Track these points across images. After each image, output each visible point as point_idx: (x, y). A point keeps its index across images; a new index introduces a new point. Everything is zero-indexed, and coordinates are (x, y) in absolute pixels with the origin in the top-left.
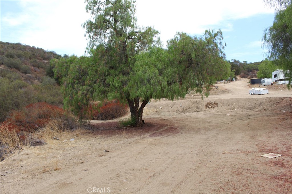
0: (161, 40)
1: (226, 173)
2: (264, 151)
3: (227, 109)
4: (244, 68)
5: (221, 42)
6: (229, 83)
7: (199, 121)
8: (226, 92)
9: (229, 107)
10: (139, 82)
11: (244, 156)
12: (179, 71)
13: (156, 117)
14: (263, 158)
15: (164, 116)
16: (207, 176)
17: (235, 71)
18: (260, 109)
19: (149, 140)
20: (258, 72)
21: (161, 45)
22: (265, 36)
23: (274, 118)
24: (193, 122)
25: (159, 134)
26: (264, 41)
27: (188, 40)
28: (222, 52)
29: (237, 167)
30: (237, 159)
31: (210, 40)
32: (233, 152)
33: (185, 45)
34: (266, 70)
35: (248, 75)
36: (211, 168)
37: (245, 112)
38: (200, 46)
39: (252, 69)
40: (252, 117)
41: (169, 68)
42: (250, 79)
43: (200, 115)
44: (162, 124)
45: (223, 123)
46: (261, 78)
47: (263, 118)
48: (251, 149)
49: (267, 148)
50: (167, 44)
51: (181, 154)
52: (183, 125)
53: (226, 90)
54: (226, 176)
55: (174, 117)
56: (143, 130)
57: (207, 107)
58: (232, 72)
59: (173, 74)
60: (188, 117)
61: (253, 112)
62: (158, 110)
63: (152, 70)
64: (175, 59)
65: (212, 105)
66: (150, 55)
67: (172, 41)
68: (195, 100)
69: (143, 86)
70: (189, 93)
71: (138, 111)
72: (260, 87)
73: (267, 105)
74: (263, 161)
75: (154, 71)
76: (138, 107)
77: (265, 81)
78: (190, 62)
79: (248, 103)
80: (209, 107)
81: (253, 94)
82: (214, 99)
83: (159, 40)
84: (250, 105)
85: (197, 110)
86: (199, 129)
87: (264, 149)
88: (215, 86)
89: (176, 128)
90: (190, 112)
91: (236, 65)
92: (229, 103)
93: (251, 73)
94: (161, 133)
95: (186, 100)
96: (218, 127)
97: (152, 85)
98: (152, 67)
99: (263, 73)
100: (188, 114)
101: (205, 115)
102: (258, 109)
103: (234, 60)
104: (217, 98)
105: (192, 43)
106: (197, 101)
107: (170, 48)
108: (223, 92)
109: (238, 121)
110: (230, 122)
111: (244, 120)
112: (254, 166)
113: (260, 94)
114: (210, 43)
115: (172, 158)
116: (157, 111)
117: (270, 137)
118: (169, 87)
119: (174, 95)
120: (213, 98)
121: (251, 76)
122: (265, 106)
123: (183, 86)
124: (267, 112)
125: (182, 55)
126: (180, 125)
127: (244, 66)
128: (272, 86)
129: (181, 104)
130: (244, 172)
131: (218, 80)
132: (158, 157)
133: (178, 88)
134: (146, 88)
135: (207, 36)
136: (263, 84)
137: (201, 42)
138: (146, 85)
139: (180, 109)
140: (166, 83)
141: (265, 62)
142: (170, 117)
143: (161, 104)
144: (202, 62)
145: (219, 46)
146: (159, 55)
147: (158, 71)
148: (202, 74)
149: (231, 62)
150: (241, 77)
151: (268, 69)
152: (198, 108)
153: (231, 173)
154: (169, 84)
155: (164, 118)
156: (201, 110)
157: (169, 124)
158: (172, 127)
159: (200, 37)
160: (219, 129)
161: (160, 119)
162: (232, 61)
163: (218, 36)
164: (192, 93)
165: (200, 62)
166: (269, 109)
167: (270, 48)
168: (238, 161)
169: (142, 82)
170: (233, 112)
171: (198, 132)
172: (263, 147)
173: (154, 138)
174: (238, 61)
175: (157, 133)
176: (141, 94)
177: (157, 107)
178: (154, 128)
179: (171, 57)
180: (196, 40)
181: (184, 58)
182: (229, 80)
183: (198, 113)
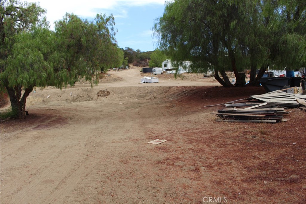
0: (47, 20)
1: (113, 163)
2: (151, 138)
3: (118, 98)
4: (137, 56)
5: (112, 28)
6: (122, 71)
7: (90, 110)
8: (118, 80)
9: (121, 96)
10: (19, 67)
11: (132, 144)
12: (67, 56)
13: (43, 107)
14: (150, 145)
15: (51, 106)
16: (94, 168)
17: (128, 59)
18: (150, 97)
19: (33, 133)
20: (150, 61)
21: (47, 26)
22: (156, 26)
23: (162, 105)
24: (83, 111)
25: (45, 126)
26: (154, 30)
27: (78, 22)
28: (113, 39)
29: (124, 155)
30: (125, 147)
31: (101, 25)
32: (122, 141)
33: (75, 28)
34: (157, 59)
35: (141, 63)
36: (99, 158)
37: (136, 100)
38: (91, 30)
39: (145, 57)
40: (142, 105)
41: (56, 52)
42: (142, 68)
43: (91, 104)
44: (49, 115)
45: (115, 112)
46: (153, 67)
47: (153, 106)
48: (139, 137)
49: (154, 135)
50: (54, 25)
51: (68, 147)
52: (73, 115)
53: (119, 78)
54: (114, 165)
55: (63, 106)
56: (27, 122)
57: (98, 95)
58: (125, 60)
59: (60, 59)
60: (78, 106)
61: (144, 100)
62: (45, 99)
63: (35, 53)
64: (63, 43)
65: (104, 93)
66: (33, 37)
67: (60, 23)
68: (86, 88)
69: (25, 72)
70: (79, 81)
71: (20, 100)
72: (151, 75)
73: (157, 93)
74: (149, 148)
75: (38, 55)
76: (20, 96)
77: (156, 70)
78: (80, 47)
79: (140, 91)
80: (100, 96)
81: (145, 83)
82: (107, 87)
83: (45, 20)
84: (141, 93)
85: (88, 98)
86: (90, 119)
87: (151, 136)
88: (107, 74)
89: (65, 119)
90: (80, 101)
91: (130, 53)
92: (122, 91)
93: (143, 61)
94: (48, 124)
95: (76, 88)
96: (109, 116)
97: (36, 71)
98: (35, 50)
99: (154, 62)
100: (78, 103)
101: (97, 103)
102: (148, 98)
103: (128, 48)
104: (108, 87)
105: (82, 27)
106: (88, 89)
107: (57, 29)
108: (115, 80)
109: (129, 110)
110: (121, 110)
111: (134, 109)
112: (141, 153)
113: (151, 83)
114: (101, 28)
115: (57, 151)
116: (43, 101)
117: (157, 124)
118: (55, 73)
119: (62, 82)
120: (105, 86)
121: (144, 65)
122: (155, 94)
123: (71, 72)
124: (156, 100)
125: (71, 39)
126: (69, 115)
127: (137, 55)
128: (162, 75)
129: (71, 93)
130: (131, 160)
131: (111, 68)
132: (42, 152)
133: (65, 75)
134: (28, 74)
135: (99, 20)
136: (154, 73)
137: (92, 26)
138: (28, 72)
139: (70, 98)
140: (52, 70)
141: (157, 51)
142: (59, 106)
143: (48, 93)
144: (93, 48)
145: (110, 31)
146: (44, 38)
147: (43, 56)
148: (92, 60)
149: (124, 49)
150: (134, 65)
151: (159, 58)
152: (89, 96)
153: (118, 162)
154: (56, 70)
155: (52, 108)
156: (92, 99)
157: (57, 115)
158: (61, 117)
159: (91, 21)
160: (111, 118)
161: (48, 109)
162: (126, 49)
163: (110, 21)
164: (83, 81)
165: (90, 48)
166: (158, 97)
167: (160, 38)
168: (126, 149)
169: (23, 67)
170: (125, 100)
171: (88, 122)
172: (151, 134)
173: (39, 131)
174: (132, 49)
175: (43, 124)
176: (22, 81)
177: (44, 96)
178: (39, 120)
179: (59, 41)
180: (86, 23)
181: (73, 42)
182: (122, 68)
183: (90, 102)
